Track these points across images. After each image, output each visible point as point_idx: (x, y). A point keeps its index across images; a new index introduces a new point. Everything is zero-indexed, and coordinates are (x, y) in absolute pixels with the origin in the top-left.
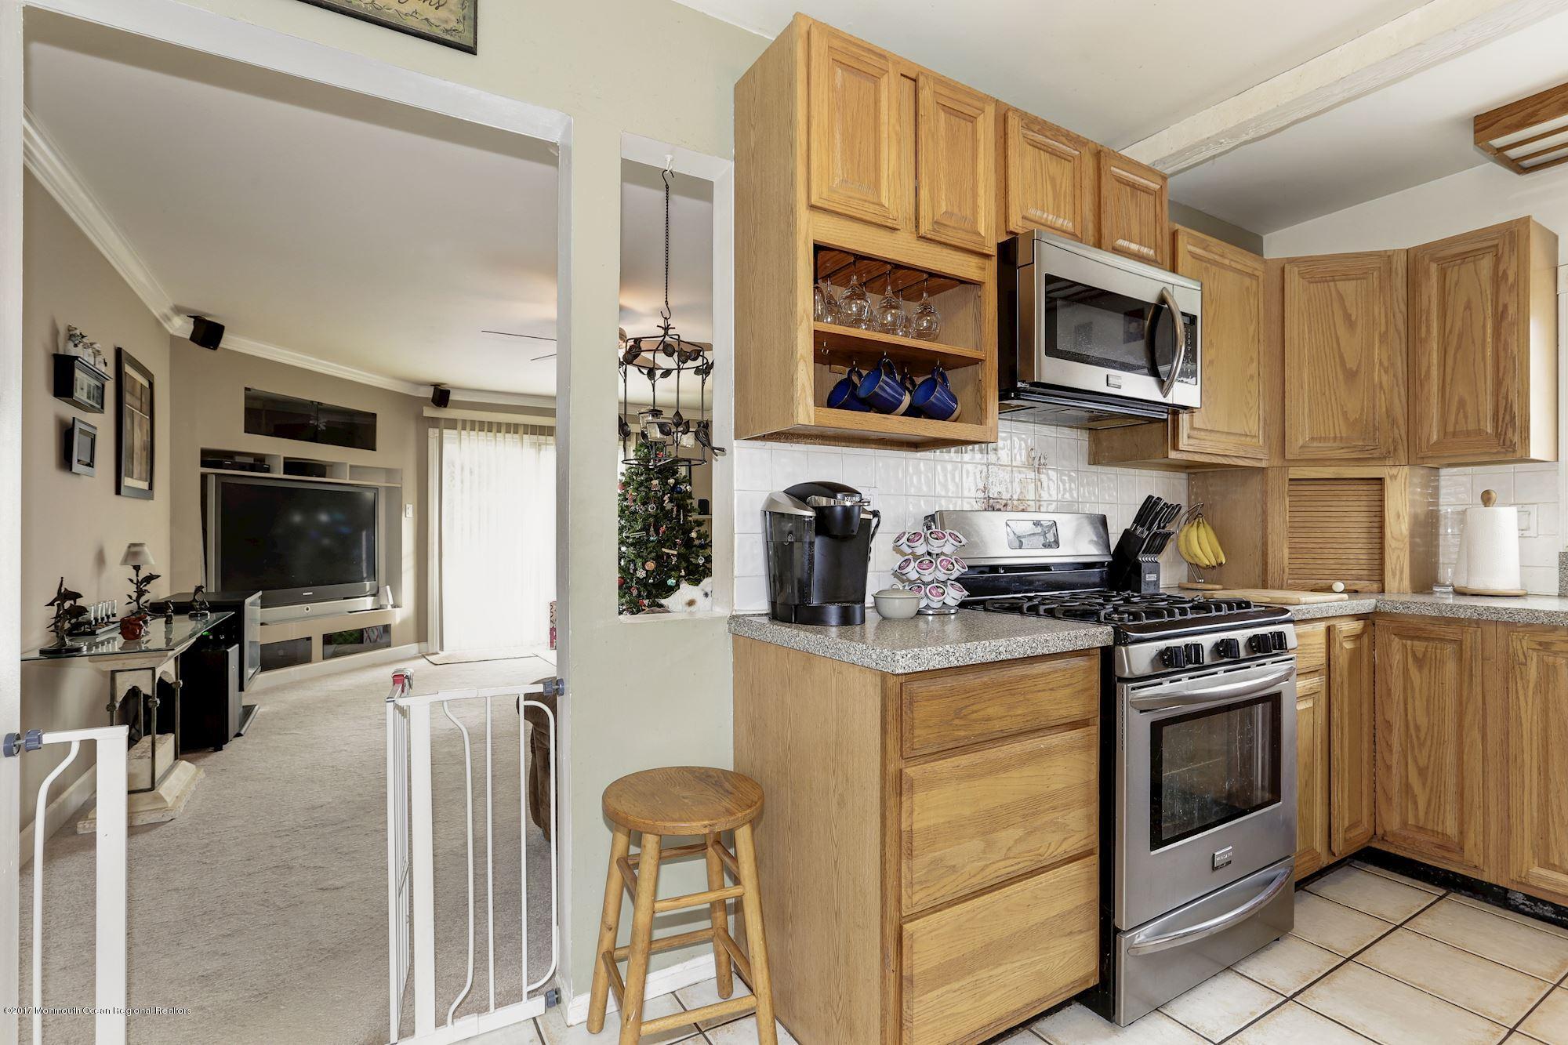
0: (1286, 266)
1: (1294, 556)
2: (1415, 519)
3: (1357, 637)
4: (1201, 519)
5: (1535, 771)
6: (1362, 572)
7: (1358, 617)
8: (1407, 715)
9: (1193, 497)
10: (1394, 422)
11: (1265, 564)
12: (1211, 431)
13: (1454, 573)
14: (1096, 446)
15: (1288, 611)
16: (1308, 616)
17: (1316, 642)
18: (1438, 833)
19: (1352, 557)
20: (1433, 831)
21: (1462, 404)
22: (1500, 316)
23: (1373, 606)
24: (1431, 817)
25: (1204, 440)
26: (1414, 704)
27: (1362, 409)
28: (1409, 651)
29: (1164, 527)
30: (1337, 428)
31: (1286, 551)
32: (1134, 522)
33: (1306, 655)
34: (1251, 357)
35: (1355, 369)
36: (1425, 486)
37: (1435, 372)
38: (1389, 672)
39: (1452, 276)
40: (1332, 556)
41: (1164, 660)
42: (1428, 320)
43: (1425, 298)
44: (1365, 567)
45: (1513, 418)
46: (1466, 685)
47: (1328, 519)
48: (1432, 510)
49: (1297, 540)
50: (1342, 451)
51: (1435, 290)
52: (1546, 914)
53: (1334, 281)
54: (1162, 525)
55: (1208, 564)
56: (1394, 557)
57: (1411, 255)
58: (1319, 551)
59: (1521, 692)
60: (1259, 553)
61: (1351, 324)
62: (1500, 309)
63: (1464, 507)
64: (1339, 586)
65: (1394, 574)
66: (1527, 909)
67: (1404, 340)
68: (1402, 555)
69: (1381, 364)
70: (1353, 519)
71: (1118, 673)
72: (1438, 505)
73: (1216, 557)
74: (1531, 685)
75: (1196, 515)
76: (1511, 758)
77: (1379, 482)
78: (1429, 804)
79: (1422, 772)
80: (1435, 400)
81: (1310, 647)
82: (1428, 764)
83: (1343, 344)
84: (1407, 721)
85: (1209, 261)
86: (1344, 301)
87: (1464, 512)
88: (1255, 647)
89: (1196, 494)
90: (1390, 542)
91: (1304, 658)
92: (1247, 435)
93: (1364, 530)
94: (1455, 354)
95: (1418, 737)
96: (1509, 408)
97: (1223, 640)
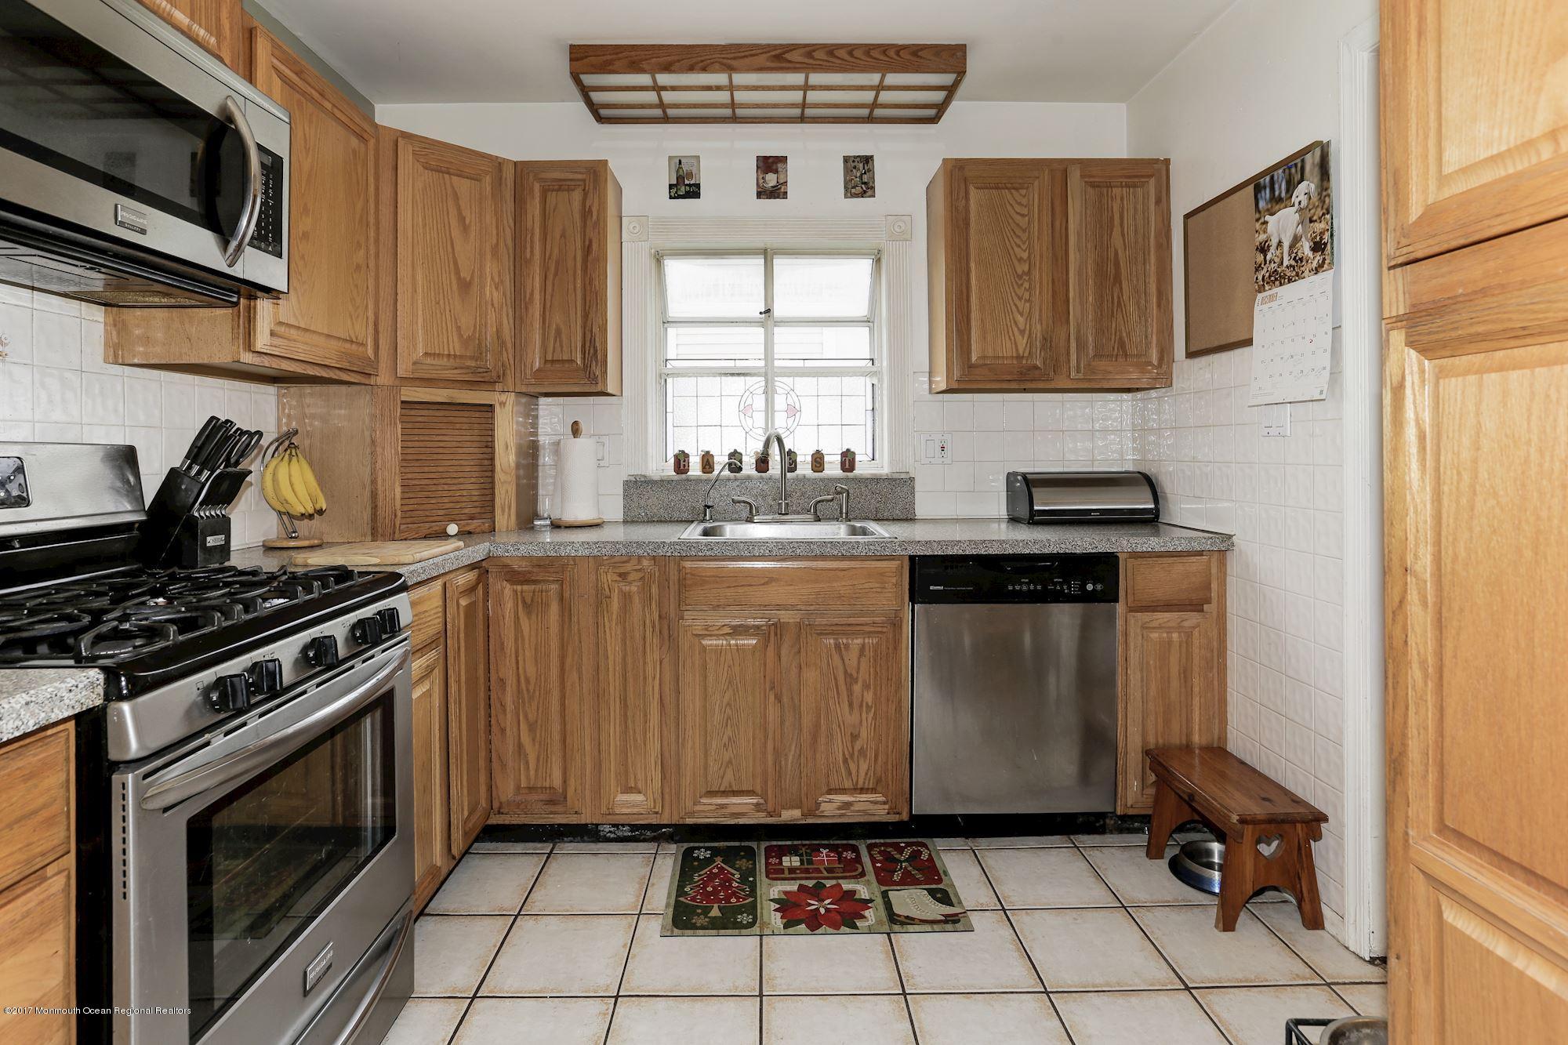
0: (400, 139)
1: (407, 496)
2: (519, 448)
3: (471, 590)
4: (293, 451)
5: (618, 700)
6: (474, 511)
7: (472, 567)
8: (518, 668)
9: (284, 420)
10: (502, 344)
11: (375, 508)
12: (306, 330)
13: (552, 505)
14: (118, 333)
15: (400, 576)
16: (424, 577)
17: (432, 607)
18: (546, 788)
19: (465, 493)
20: (542, 788)
21: (558, 332)
22: (587, 250)
23: (487, 551)
24: (540, 774)
25: (295, 341)
26: (524, 655)
27: (475, 326)
28: (519, 597)
29: (237, 463)
30: (451, 344)
31: (398, 490)
32: (187, 457)
33: (420, 627)
34: (358, 242)
35: (468, 279)
36: (527, 416)
37: (537, 296)
38: (501, 623)
39: (552, 198)
40: (445, 494)
41: (213, 704)
42: (532, 241)
43: (529, 217)
44: (477, 504)
45: (596, 351)
46: (566, 626)
47: (441, 450)
48: (533, 441)
49: (410, 476)
50: (455, 371)
51: (538, 211)
52: (625, 834)
53: (448, 173)
54: (233, 461)
55: (303, 511)
56: (503, 492)
57: (519, 167)
58: (434, 488)
59: (607, 624)
60: (367, 493)
61: (465, 228)
62: (587, 243)
63: (558, 438)
64: (453, 529)
65: (503, 511)
66: (612, 836)
67: (512, 259)
68: (510, 489)
69: (492, 278)
70: (465, 450)
71: (114, 754)
72: (537, 435)
73: (314, 501)
74: (614, 617)
75: (287, 442)
76: (601, 692)
77: (489, 409)
78: (538, 760)
79: (532, 728)
80: (537, 325)
81: (427, 614)
82: (537, 717)
83: (457, 248)
84: (518, 675)
85: (304, 93)
86: (458, 199)
87: (558, 443)
88: (359, 638)
89: (289, 416)
90: (499, 476)
91: (420, 630)
92: (352, 341)
93: (477, 463)
94: (554, 280)
95: (528, 690)
96: (592, 341)
97: (314, 640)
